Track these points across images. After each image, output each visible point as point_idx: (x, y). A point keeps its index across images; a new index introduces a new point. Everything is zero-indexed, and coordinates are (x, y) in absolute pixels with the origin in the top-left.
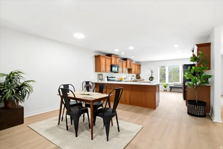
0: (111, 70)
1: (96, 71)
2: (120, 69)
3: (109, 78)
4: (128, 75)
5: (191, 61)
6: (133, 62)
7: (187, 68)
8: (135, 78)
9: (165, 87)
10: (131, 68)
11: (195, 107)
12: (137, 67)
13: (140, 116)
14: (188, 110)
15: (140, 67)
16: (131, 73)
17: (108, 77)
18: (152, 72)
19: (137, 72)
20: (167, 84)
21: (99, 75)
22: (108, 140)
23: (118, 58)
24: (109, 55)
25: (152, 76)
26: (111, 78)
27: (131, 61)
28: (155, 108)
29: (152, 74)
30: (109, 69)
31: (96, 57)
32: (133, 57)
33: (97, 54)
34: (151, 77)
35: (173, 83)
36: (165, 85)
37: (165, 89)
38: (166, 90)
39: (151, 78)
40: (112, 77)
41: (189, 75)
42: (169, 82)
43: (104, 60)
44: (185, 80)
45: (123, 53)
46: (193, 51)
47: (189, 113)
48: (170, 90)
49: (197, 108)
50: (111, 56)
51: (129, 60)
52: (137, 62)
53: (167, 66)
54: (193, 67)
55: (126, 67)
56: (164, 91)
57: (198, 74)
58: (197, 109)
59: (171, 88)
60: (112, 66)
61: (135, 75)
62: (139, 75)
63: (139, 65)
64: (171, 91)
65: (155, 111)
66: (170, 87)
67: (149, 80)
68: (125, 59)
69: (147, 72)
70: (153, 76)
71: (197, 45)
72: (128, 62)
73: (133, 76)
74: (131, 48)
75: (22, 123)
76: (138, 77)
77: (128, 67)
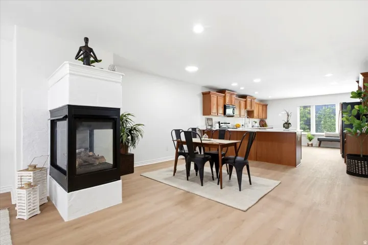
0: (225, 113)
1: (204, 114)
2: (237, 112)
3: (221, 125)
4: (247, 120)
5: (351, 97)
6: (256, 101)
7: (346, 108)
8: (257, 125)
9: (310, 139)
10: (253, 109)
11: (358, 163)
12: (261, 108)
13: (273, 173)
14: (347, 169)
15: (266, 107)
16: (253, 117)
17: (219, 123)
18: (288, 115)
19: (261, 116)
20: (314, 135)
21: (208, 119)
22: (240, 190)
23: (234, 94)
24: (222, 91)
25: (288, 121)
26: (223, 125)
27: (253, 98)
28: (295, 165)
29: (288, 118)
30: (221, 111)
31: (204, 94)
32: (256, 93)
33: (206, 90)
34: (286, 123)
35: (323, 134)
36: (310, 136)
37: (310, 143)
38: (312, 145)
39: (287, 125)
40: (225, 123)
41: (350, 118)
42: (317, 131)
43: (215, 98)
44: (344, 127)
45: (242, 88)
46: (358, 82)
47: (349, 172)
48: (318, 144)
49: (361, 164)
50: (225, 92)
51: (249, 98)
52: (261, 101)
53: (313, 106)
54: (356, 107)
55: (246, 108)
56: (308, 145)
57: (364, 117)
58: (361, 166)
59: (320, 141)
60: (225, 108)
61: (258, 121)
62: (265, 120)
63: (264, 105)
64: (319, 146)
65: (295, 168)
66: (318, 139)
67: (284, 126)
68: (244, 97)
69: (280, 114)
70: (290, 122)
71: (363, 74)
72: (249, 100)
73: (256, 122)
74: (257, 80)
75: (132, 172)
76: (263, 124)
77: (249, 108)
